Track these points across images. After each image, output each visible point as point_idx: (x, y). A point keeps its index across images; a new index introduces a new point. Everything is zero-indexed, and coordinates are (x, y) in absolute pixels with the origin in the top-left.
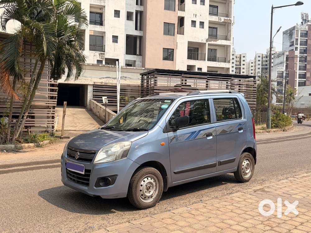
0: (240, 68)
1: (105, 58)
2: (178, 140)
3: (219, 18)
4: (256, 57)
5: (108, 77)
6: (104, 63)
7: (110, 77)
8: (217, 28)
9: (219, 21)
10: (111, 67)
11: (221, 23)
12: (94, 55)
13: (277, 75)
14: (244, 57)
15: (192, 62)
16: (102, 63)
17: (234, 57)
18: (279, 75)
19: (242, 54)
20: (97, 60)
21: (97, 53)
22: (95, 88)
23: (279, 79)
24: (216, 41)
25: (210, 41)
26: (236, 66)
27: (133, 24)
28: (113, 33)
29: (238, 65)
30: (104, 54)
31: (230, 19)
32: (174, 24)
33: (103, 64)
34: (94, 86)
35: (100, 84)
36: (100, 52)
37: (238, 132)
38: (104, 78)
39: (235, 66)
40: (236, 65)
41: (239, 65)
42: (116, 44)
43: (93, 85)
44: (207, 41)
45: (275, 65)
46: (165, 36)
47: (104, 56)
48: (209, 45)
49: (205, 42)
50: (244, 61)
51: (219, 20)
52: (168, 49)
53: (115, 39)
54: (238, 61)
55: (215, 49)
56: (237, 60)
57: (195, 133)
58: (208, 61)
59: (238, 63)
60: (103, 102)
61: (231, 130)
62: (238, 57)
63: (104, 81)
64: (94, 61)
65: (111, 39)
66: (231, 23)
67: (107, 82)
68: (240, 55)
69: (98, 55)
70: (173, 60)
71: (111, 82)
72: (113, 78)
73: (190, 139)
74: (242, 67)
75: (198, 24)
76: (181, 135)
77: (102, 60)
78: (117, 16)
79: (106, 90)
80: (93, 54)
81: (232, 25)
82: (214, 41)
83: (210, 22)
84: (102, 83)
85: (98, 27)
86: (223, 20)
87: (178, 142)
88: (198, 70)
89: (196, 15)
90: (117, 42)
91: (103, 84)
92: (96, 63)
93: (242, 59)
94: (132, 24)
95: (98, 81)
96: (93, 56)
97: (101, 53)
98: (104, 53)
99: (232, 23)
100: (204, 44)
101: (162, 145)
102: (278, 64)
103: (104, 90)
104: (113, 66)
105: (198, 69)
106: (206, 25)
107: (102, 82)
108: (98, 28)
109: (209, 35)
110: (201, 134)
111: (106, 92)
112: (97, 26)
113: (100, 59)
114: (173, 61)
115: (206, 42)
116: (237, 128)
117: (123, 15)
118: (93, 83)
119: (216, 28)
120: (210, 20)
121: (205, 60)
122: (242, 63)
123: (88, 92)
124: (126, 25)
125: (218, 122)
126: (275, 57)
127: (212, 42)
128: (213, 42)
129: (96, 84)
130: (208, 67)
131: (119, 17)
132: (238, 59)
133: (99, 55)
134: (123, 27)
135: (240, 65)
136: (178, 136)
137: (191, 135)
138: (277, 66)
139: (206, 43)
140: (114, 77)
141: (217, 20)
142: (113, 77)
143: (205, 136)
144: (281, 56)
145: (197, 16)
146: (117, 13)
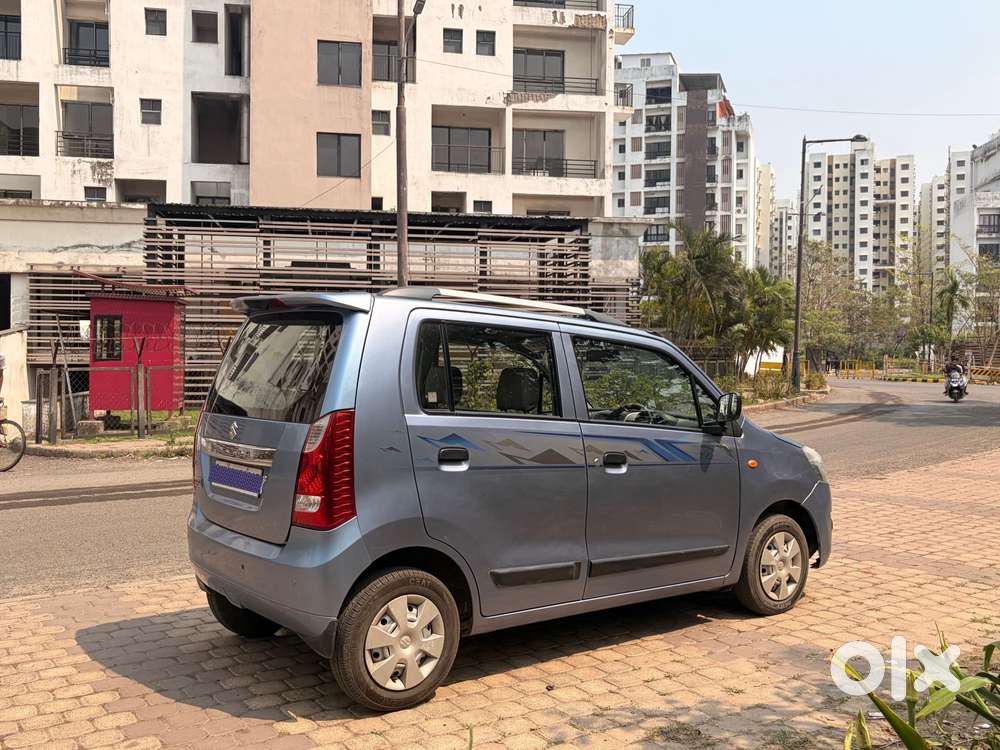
0: (893, 207)
1: (116, 180)
3: (555, 12)
4: (950, 164)
5: (84, 246)
6: (111, 196)
7: (89, 246)
8: (563, 52)
9: (557, 25)
10: (88, 207)
11: (563, 32)
12: (74, 172)
13: (976, 223)
14: (905, 167)
15: (451, 182)
16: (105, 197)
17: (869, 169)
18: (987, 224)
19: (899, 157)
20: (86, 188)
21: (85, 164)
22: (37, 286)
23: (986, 236)
24: (546, 100)
25: (521, 102)
26: (878, 202)
27: (217, 55)
28: (141, 92)
29: (885, 197)
30: (109, 165)
31: (602, 14)
32: (361, 44)
33: (108, 200)
34: (35, 277)
35: (55, 270)
36: (95, 160)
38: (66, 248)
39: (872, 202)
40: (877, 197)
41: (889, 196)
42: (153, 128)
43: (30, 274)
44: (508, 99)
45: (976, 189)
46: (325, 89)
47: (109, 171)
48: (516, 115)
49: (499, 103)
50: (905, 180)
51: (555, 20)
52: (339, 135)
53: (151, 110)
54: (885, 183)
55: (556, 131)
56: (882, 181)
58: (513, 173)
59: (885, 190)
60: (78, 335)
62: (885, 170)
63: (68, 260)
64: (73, 191)
65: (136, 112)
66: (605, 31)
67: (81, 262)
68: (893, 162)
69: (90, 172)
70: (359, 177)
71: (93, 261)
72: (103, 248)
74: (899, 201)
75: (469, 41)
77: (101, 185)
78: (158, 28)
79: (76, 292)
80: (71, 166)
81: (608, 35)
82: (537, 101)
83: (519, 32)
84: (60, 265)
85: (85, 73)
86: (570, 21)
88: (475, 210)
89: (461, 8)
90: (157, 121)
91: (66, 270)
92: (80, 196)
93: (900, 174)
94: (215, 54)
95: (46, 261)
96: (70, 173)
97: (99, 163)
98: (111, 163)
99: (608, 30)
100: (498, 115)
102: (985, 184)
103: (69, 292)
104: (95, 204)
105: (477, 204)
106: (505, 45)
107: (62, 263)
108: (87, 77)
109: (516, 79)
111: (75, 299)
112: (81, 69)
113: (96, 185)
114: (358, 180)
115: (504, 106)
117: (179, 23)
118: (26, 269)
119: (561, 54)
120: (520, 22)
121: (503, 172)
122: (900, 187)
123: (12, 300)
124: (187, 61)
126: (977, 157)
127: (531, 106)
128: (531, 102)
129: (37, 269)
130: (515, 197)
131: (163, 32)
132: (885, 177)
133: (93, 168)
134: (178, 68)
135: (893, 197)
138: (983, 189)
139: (503, 110)
140: (107, 245)
141: (549, 23)
142: (101, 244)
144: (992, 155)
145: (464, 14)
146: (156, 21)
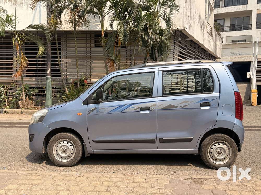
2: (99, 111)
37: (200, 108)
57: (124, 107)
61: (185, 106)
73: (116, 112)
76: (104, 108)
87: (99, 113)
101: (80, 115)
110: (133, 107)
116: (199, 104)
125: (164, 96)
136: (100, 108)
137: (117, 108)
143: (139, 110)
